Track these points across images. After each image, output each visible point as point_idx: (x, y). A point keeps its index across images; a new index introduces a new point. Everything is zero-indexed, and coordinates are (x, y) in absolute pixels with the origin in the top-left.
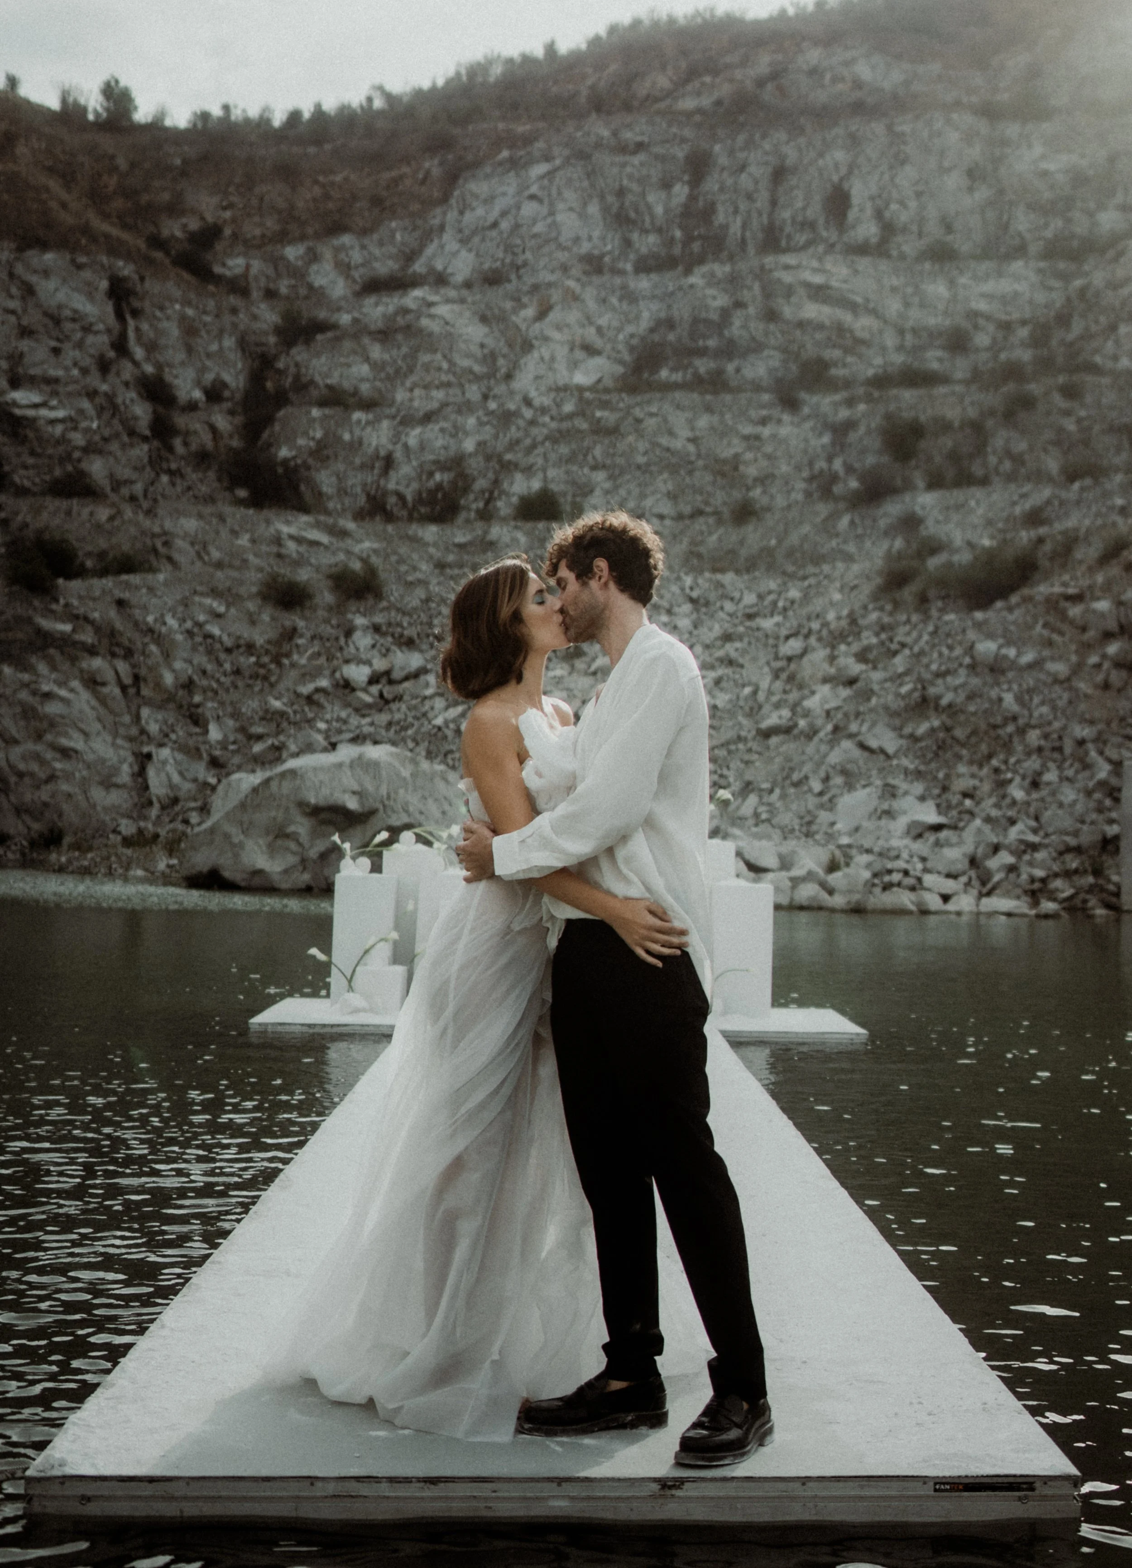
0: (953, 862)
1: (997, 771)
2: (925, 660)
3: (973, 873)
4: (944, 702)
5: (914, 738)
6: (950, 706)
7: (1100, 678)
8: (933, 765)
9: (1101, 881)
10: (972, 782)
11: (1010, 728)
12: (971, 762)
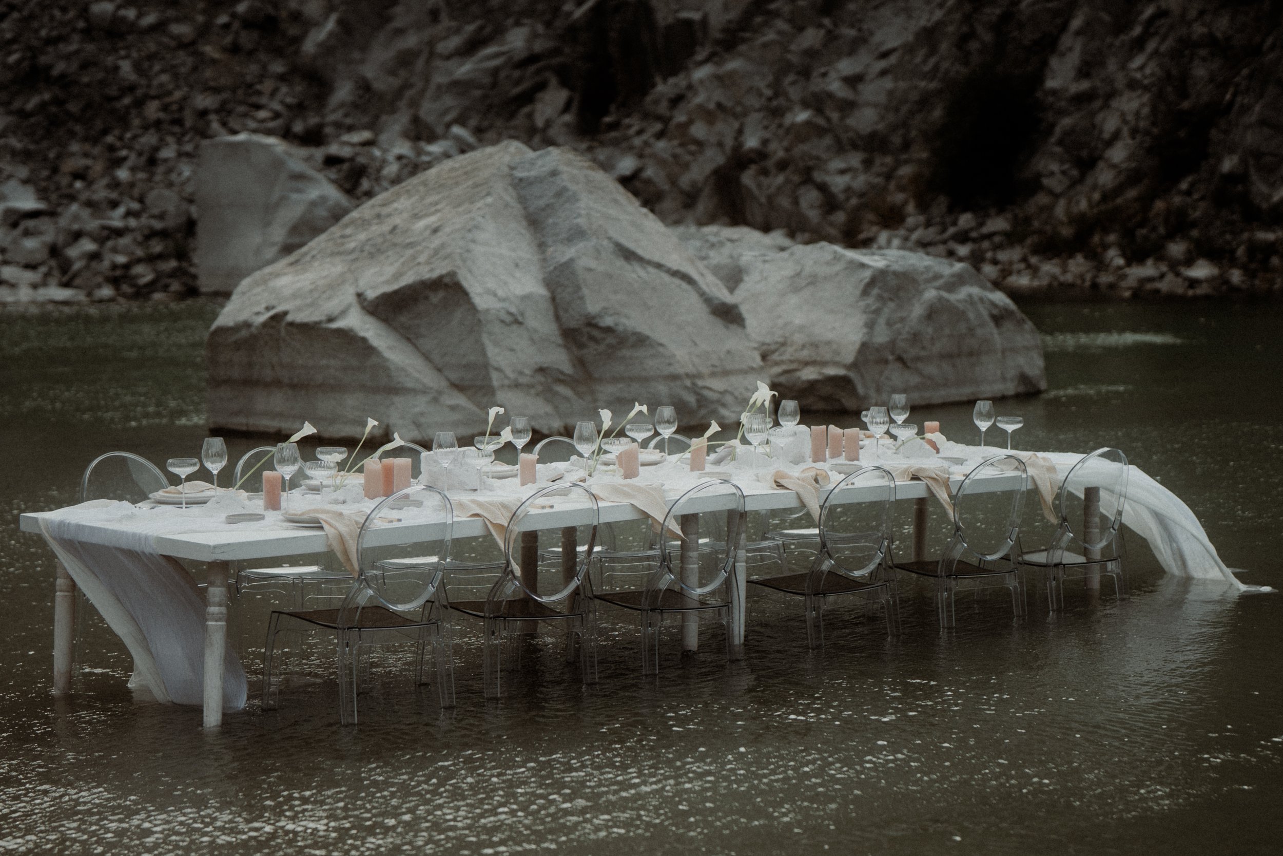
0: (32, 252)
1: (111, 148)
2: (35, 24)
3: (53, 263)
4: (56, 72)
5: (22, 114)
6: (63, 76)
7: (228, 40)
8: (45, 144)
9: (184, 264)
10: (83, 162)
11: (127, 101)
12: (86, 139)
